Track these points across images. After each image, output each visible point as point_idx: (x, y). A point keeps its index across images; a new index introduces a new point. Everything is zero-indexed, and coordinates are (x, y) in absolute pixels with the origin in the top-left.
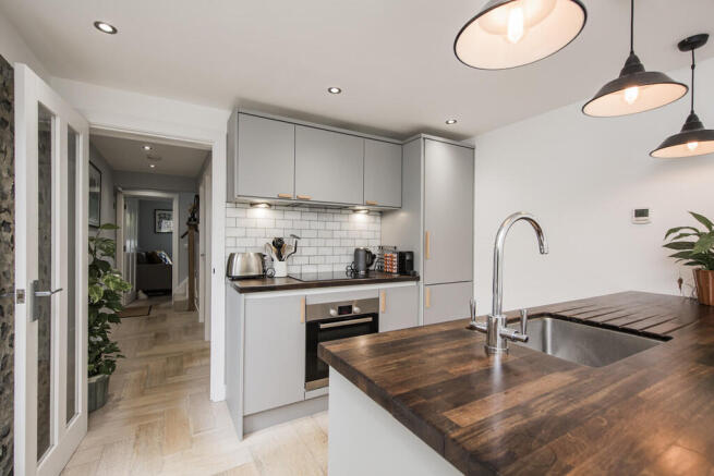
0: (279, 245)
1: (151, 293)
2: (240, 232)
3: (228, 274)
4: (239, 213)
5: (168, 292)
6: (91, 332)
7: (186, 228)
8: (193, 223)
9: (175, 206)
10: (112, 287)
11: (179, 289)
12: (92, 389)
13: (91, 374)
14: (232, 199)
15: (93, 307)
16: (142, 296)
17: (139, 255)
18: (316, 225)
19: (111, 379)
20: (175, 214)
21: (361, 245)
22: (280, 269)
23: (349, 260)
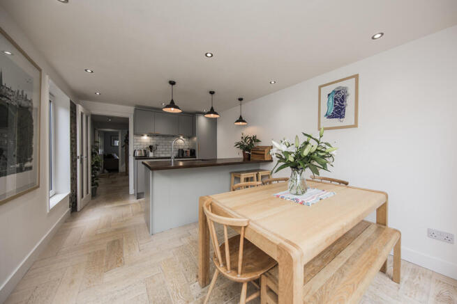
0: (151, 147)
1: (110, 171)
2: (138, 144)
3: (134, 156)
4: (137, 138)
5: (117, 170)
6: (92, 174)
7: (124, 143)
8: (126, 141)
9: (120, 135)
10: (97, 160)
11: (122, 168)
12: (92, 190)
13: (92, 185)
14: (136, 134)
15: (92, 166)
16: (106, 171)
17: (104, 155)
18: (164, 141)
19: (98, 188)
20: (120, 138)
21: (181, 148)
22: (151, 155)
23: (177, 152)
